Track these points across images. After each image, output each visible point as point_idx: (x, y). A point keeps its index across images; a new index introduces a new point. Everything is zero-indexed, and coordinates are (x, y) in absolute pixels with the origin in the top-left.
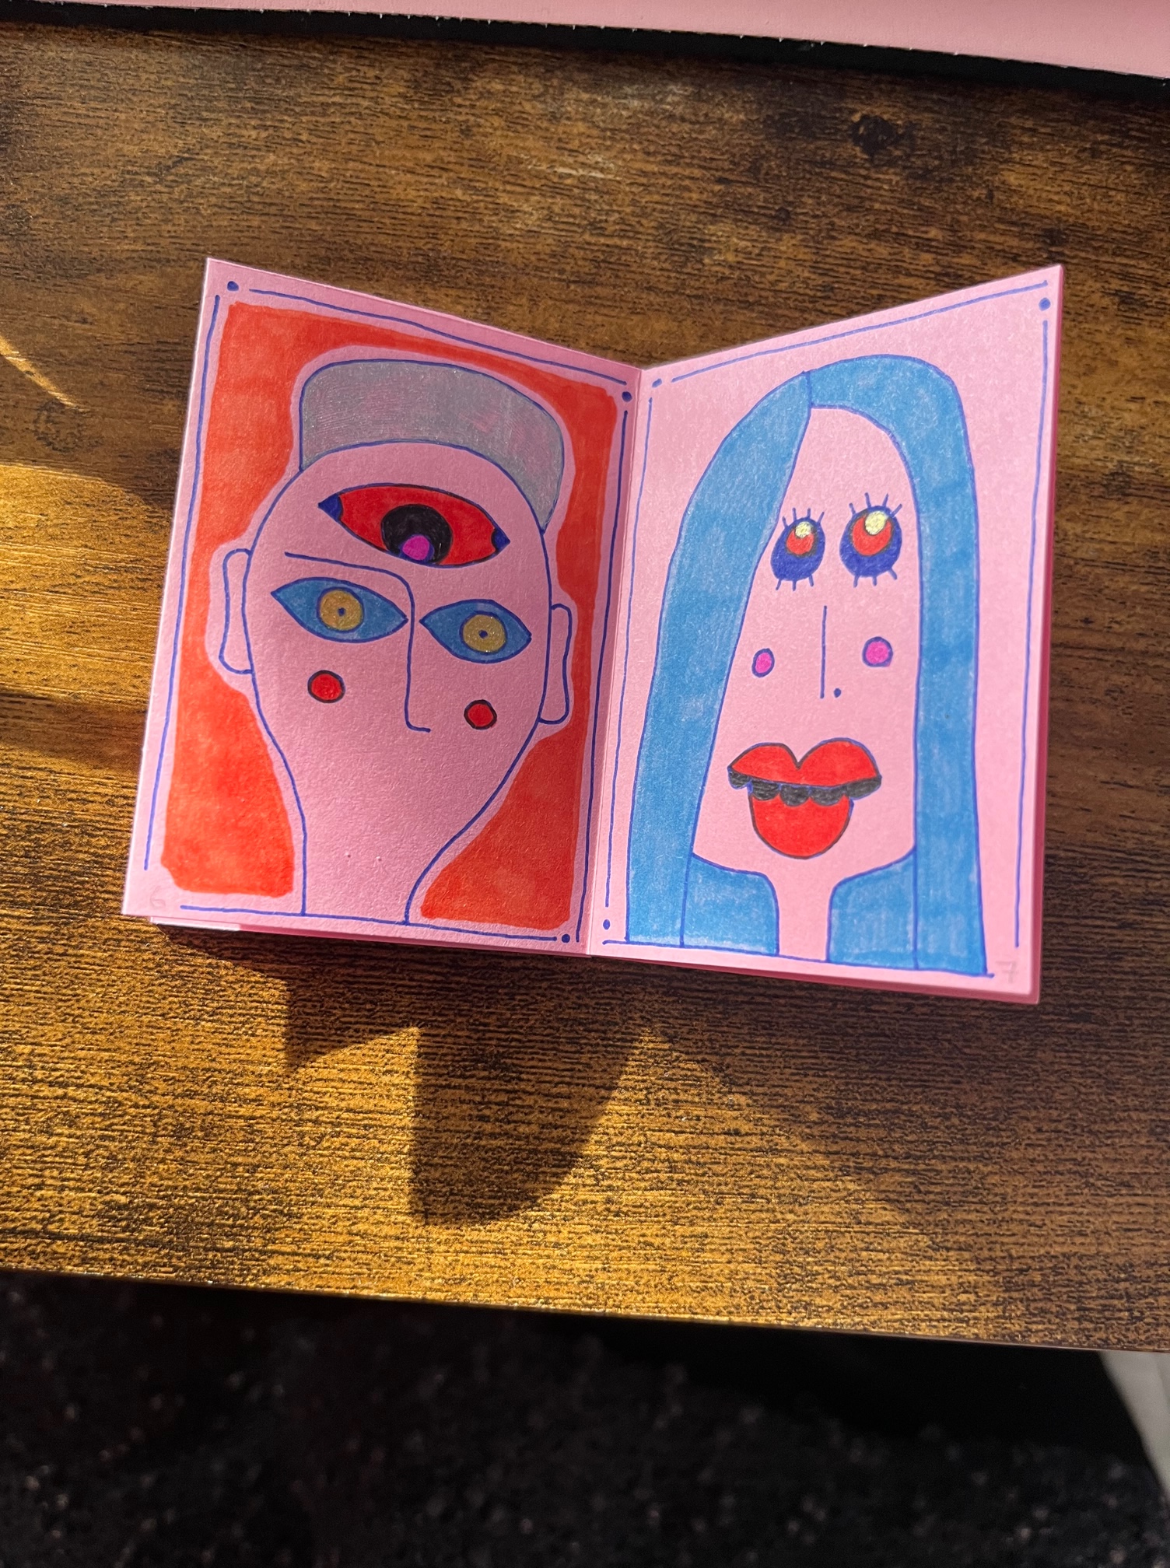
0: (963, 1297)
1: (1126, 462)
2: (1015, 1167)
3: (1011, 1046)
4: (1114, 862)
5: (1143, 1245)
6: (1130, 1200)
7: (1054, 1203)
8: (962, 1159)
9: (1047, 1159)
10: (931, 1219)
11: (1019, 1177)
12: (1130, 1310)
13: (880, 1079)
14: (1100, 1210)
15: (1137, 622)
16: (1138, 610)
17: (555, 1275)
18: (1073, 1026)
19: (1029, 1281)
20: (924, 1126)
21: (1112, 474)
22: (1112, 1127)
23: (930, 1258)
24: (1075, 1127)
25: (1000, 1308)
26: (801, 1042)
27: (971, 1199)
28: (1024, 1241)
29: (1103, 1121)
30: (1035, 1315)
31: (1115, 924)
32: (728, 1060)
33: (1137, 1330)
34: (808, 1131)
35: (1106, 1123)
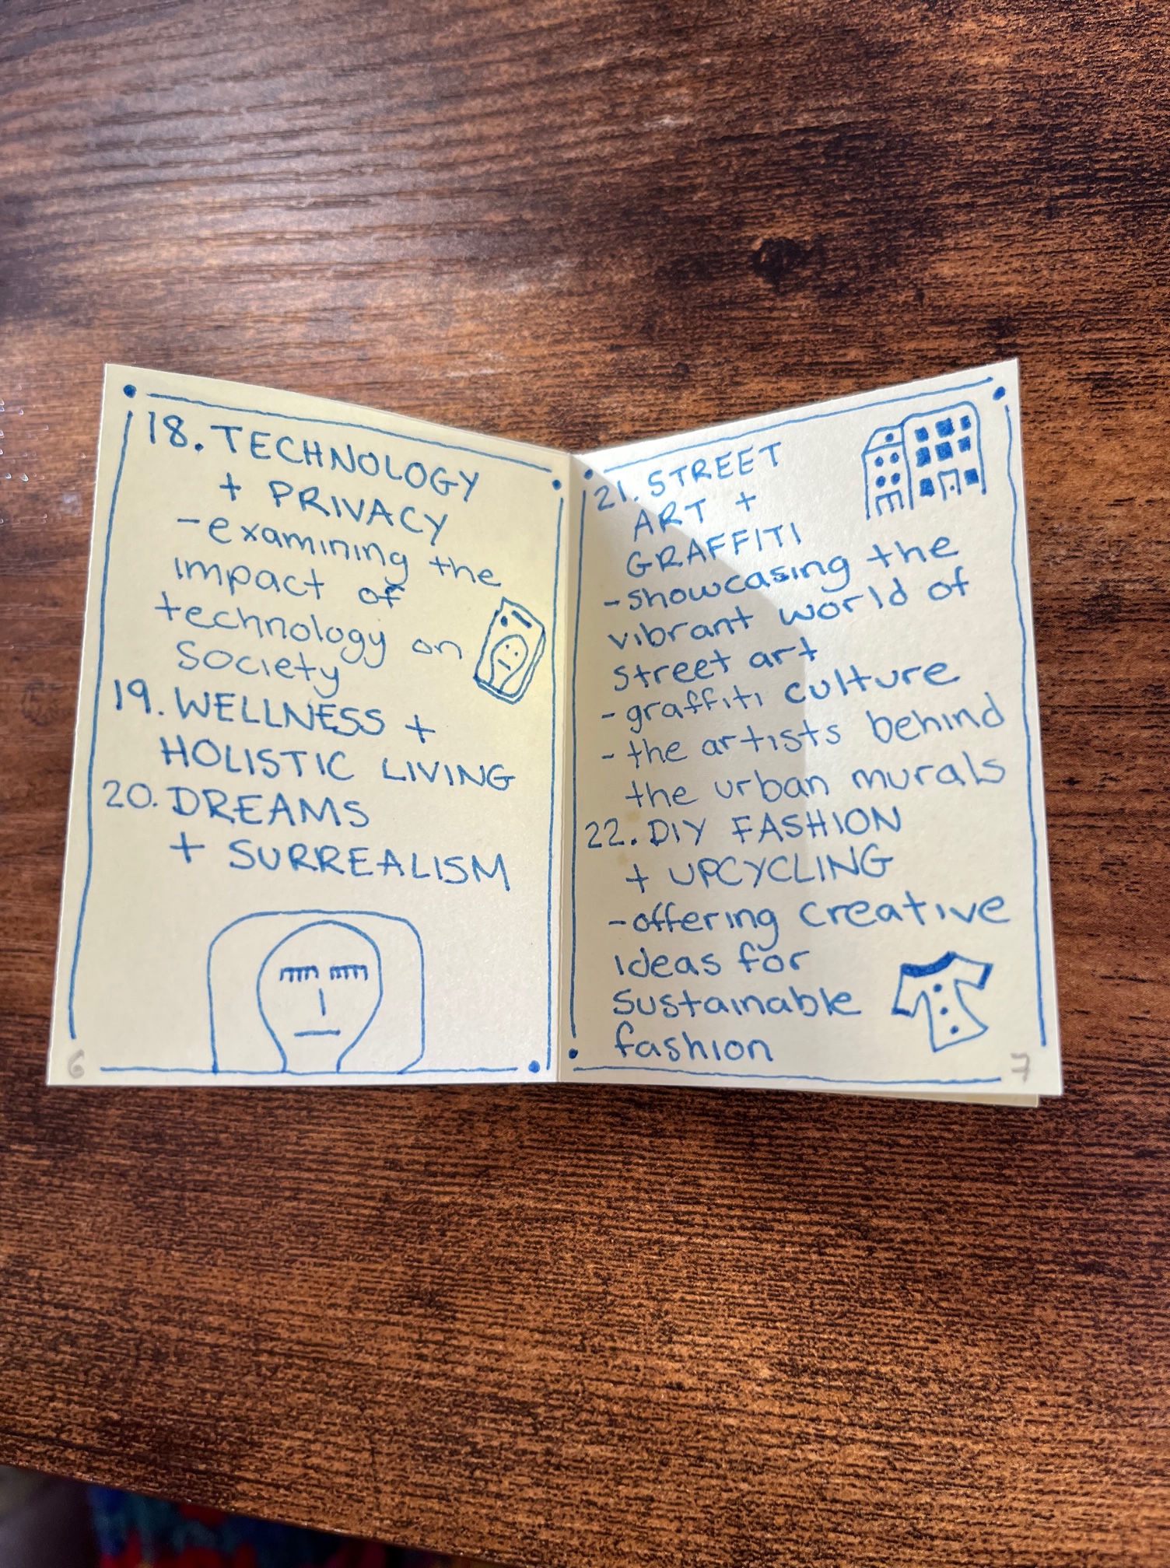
1: (1113, 580)
2: (1014, 1447)
3: (1000, 1300)
7: (1065, 1492)
8: (946, 1434)
10: (910, 1501)
11: (1018, 1459)
13: (840, 1334)
14: (1126, 1502)
15: (1140, 776)
16: (1141, 761)
18: (1081, 1278)
20: (896, 1391)
21: (1095, 598)
22: (1139, 1403)
23: (911, 1546)
24: (1090, 1402)
26: (745, 1288)
27: (957, 1481)
28: (1027, 1533)
29: (1125, 1396)
31: (1131, 1153)
32: (667, 1306)
34: (759, 1389)
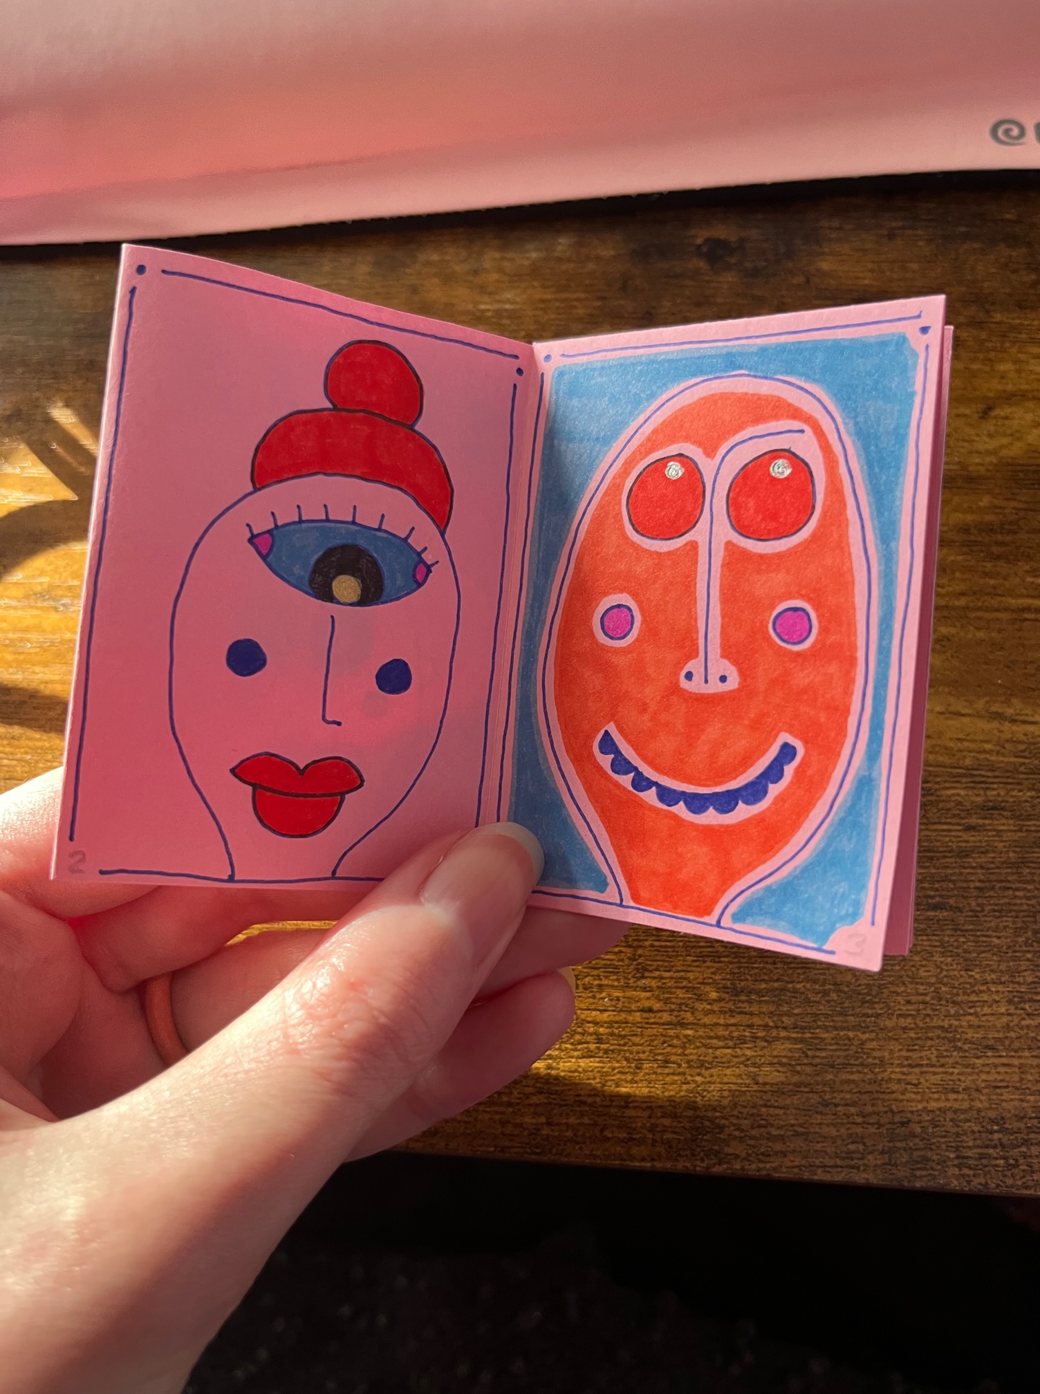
0: (852, 1147)
4: (955, 777)
5: (1011, 1100)
6: (997, 1061)
9: (917, 1026)
12: (1005, 1158)
17: (509, 1129)
19: (910, 1132)
25: (886, 1156)
30: (918, 1162)
33: (1013, 1176)
35: (969, 995)
